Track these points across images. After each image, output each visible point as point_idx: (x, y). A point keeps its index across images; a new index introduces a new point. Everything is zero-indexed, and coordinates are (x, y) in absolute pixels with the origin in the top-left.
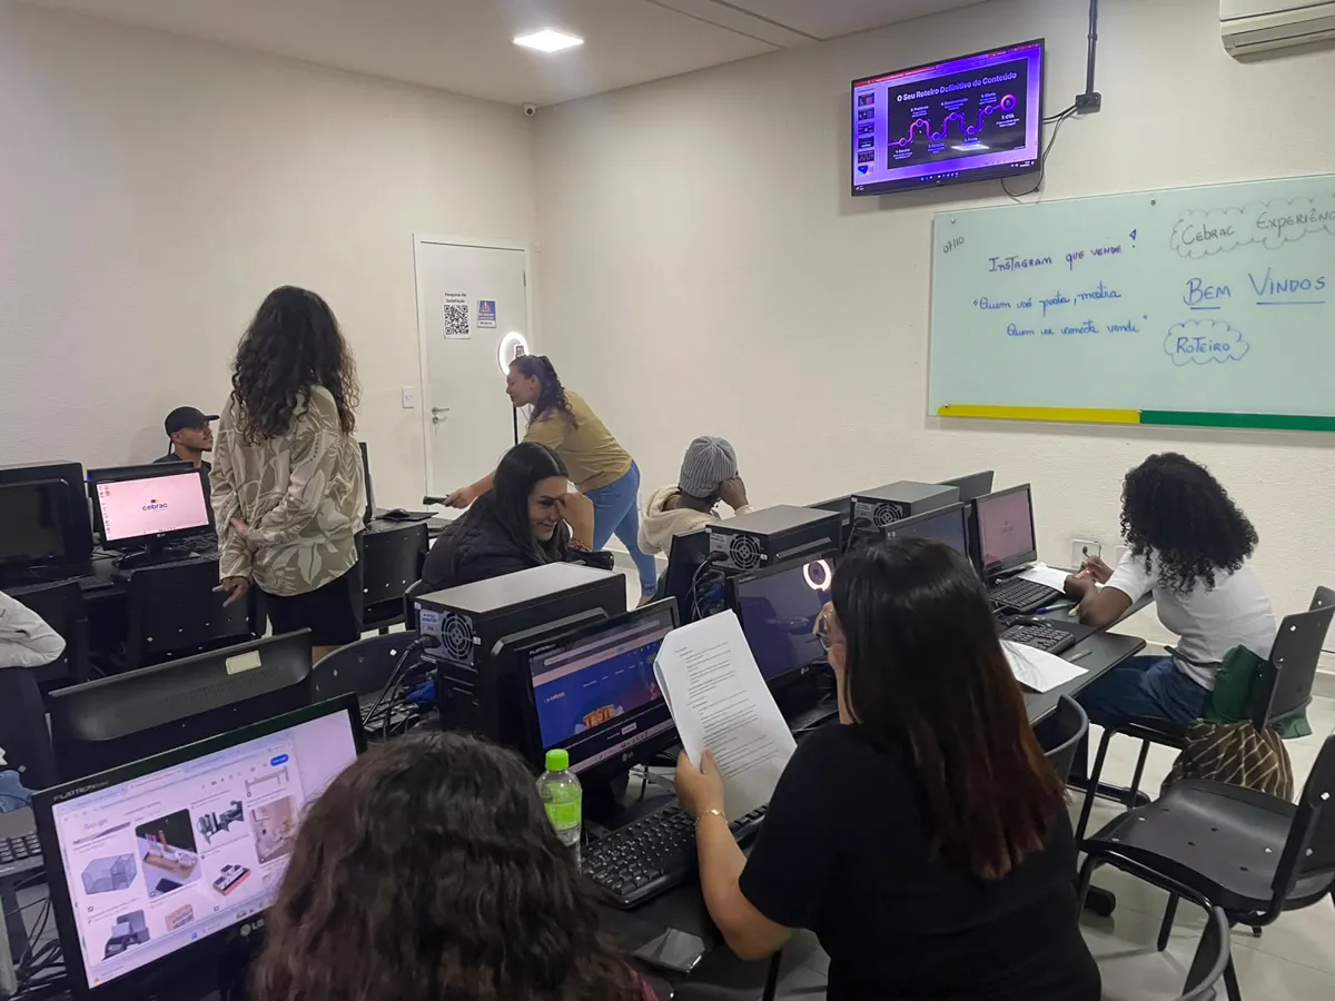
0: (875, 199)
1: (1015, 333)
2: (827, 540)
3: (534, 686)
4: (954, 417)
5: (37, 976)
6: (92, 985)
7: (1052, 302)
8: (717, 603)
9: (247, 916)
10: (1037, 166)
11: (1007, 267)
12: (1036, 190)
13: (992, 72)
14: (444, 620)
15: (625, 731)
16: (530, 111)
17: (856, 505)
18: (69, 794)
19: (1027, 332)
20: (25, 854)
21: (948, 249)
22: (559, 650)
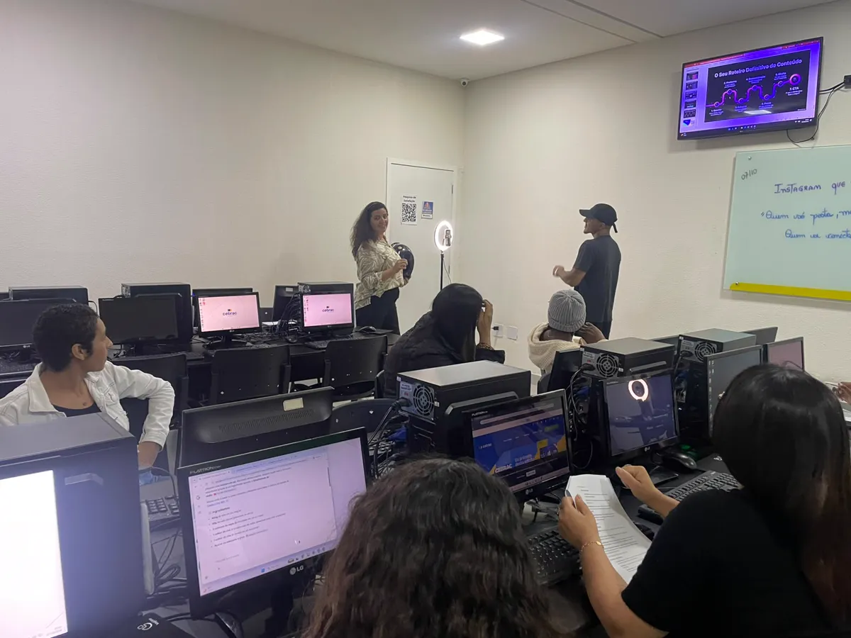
0: (693, 142)
1: (791, 236)
2: (664, 363)
3: (474, 436)
4: (742, 292)
5: (164, 585)
6: (202, 594)
7: (820, 216)
8: (585, 399)
9: (294, 562)
10: (814, 123)
11: (788, 190)
12: (812, 138)
13: (784, 58)
14: (416, 389)
15: (528, 474)
16: (464, 83)
17: (683, 342)
18: (198, 471)
19: (800, 236)
20: (156, 510)
21: (745, 176)
22: (489, 416)
